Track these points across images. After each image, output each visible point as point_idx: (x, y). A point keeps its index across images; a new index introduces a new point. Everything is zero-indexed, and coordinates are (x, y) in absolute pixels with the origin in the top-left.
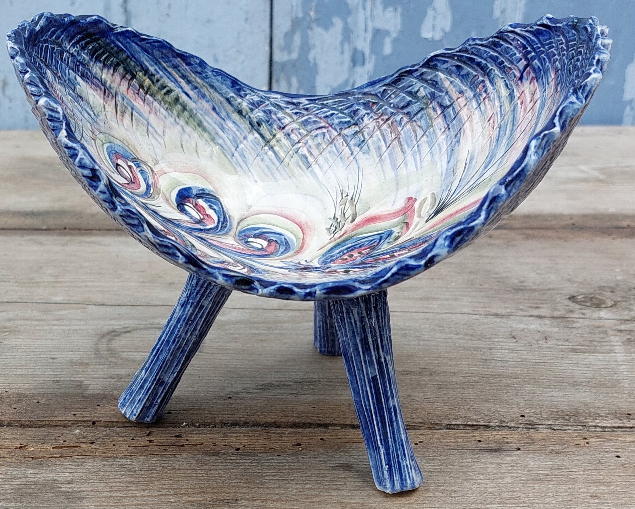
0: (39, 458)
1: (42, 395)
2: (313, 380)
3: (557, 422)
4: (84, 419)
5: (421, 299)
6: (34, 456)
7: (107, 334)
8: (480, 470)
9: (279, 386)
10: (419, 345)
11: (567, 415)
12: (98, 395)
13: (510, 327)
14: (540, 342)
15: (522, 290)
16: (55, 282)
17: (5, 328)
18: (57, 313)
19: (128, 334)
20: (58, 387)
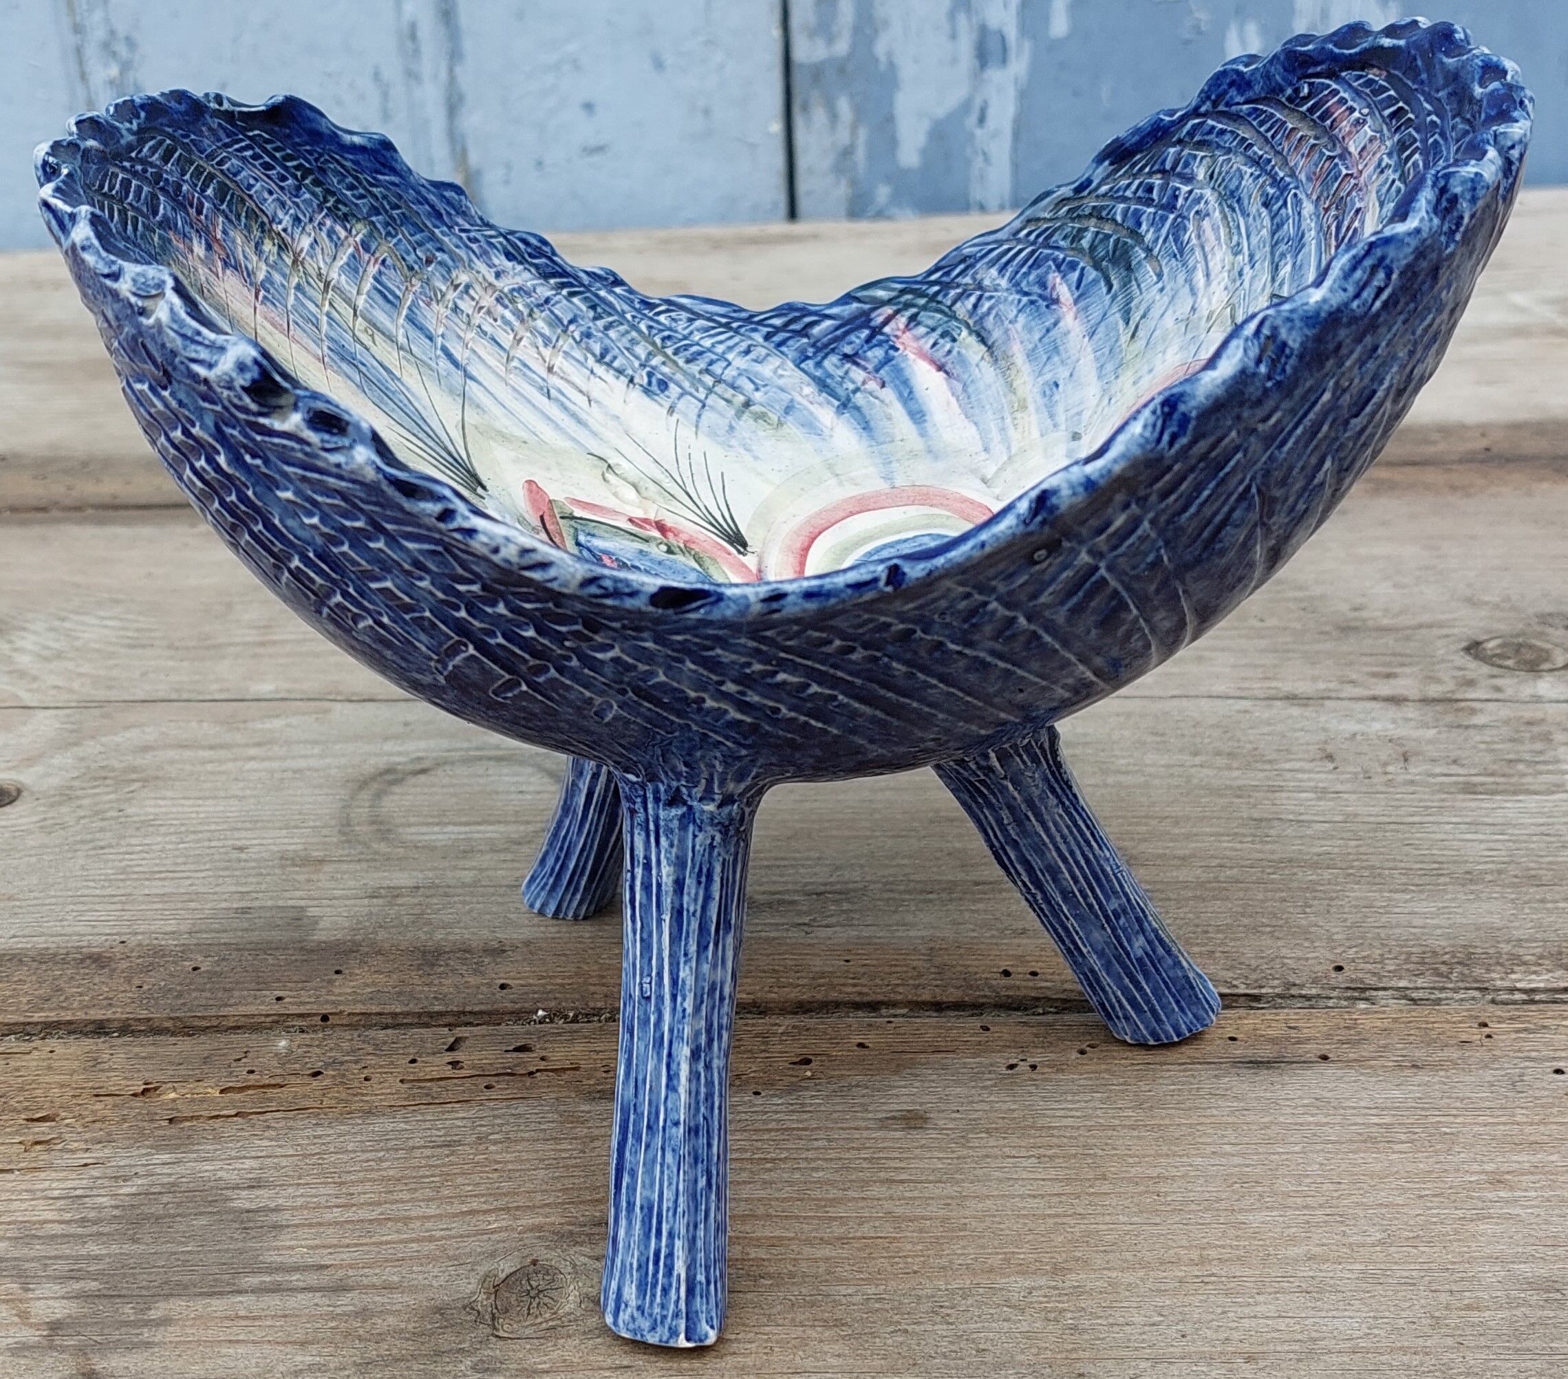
0: (186, 1119)
1: (205, 949)
2: (851, 886)
3: (1420, 982)
4: (302, 1010)
6: (175, 1114)
7: (373, 778)
8: (1230, 1120)
9: (770, 905)
10: (1106, 785)
11: (1444, 963)
12: (338, 943)
13: (1324, 729)
14: (1390, 769)
15: (1356, 629)
16: (262, 644)
17: (134, 770)
18: (259, 726)
19: (422, 778)
20: (246, 925)
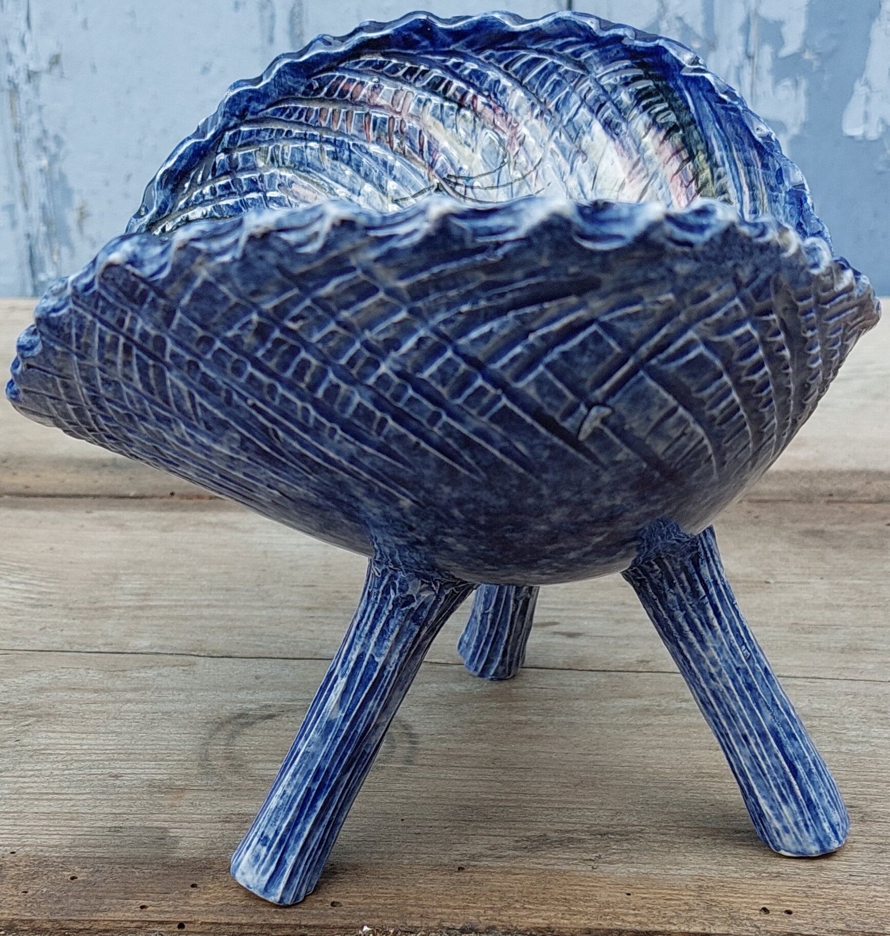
1: (84, 862)
4: (163, 917)
5: (843, 651)
7: (229, 721)
10: (840, 753)
12: (195, 860)
16: (141, 608)
17: (31, 707)
18: (135, 674)
19: (269, 722)
20: (117, 842)
